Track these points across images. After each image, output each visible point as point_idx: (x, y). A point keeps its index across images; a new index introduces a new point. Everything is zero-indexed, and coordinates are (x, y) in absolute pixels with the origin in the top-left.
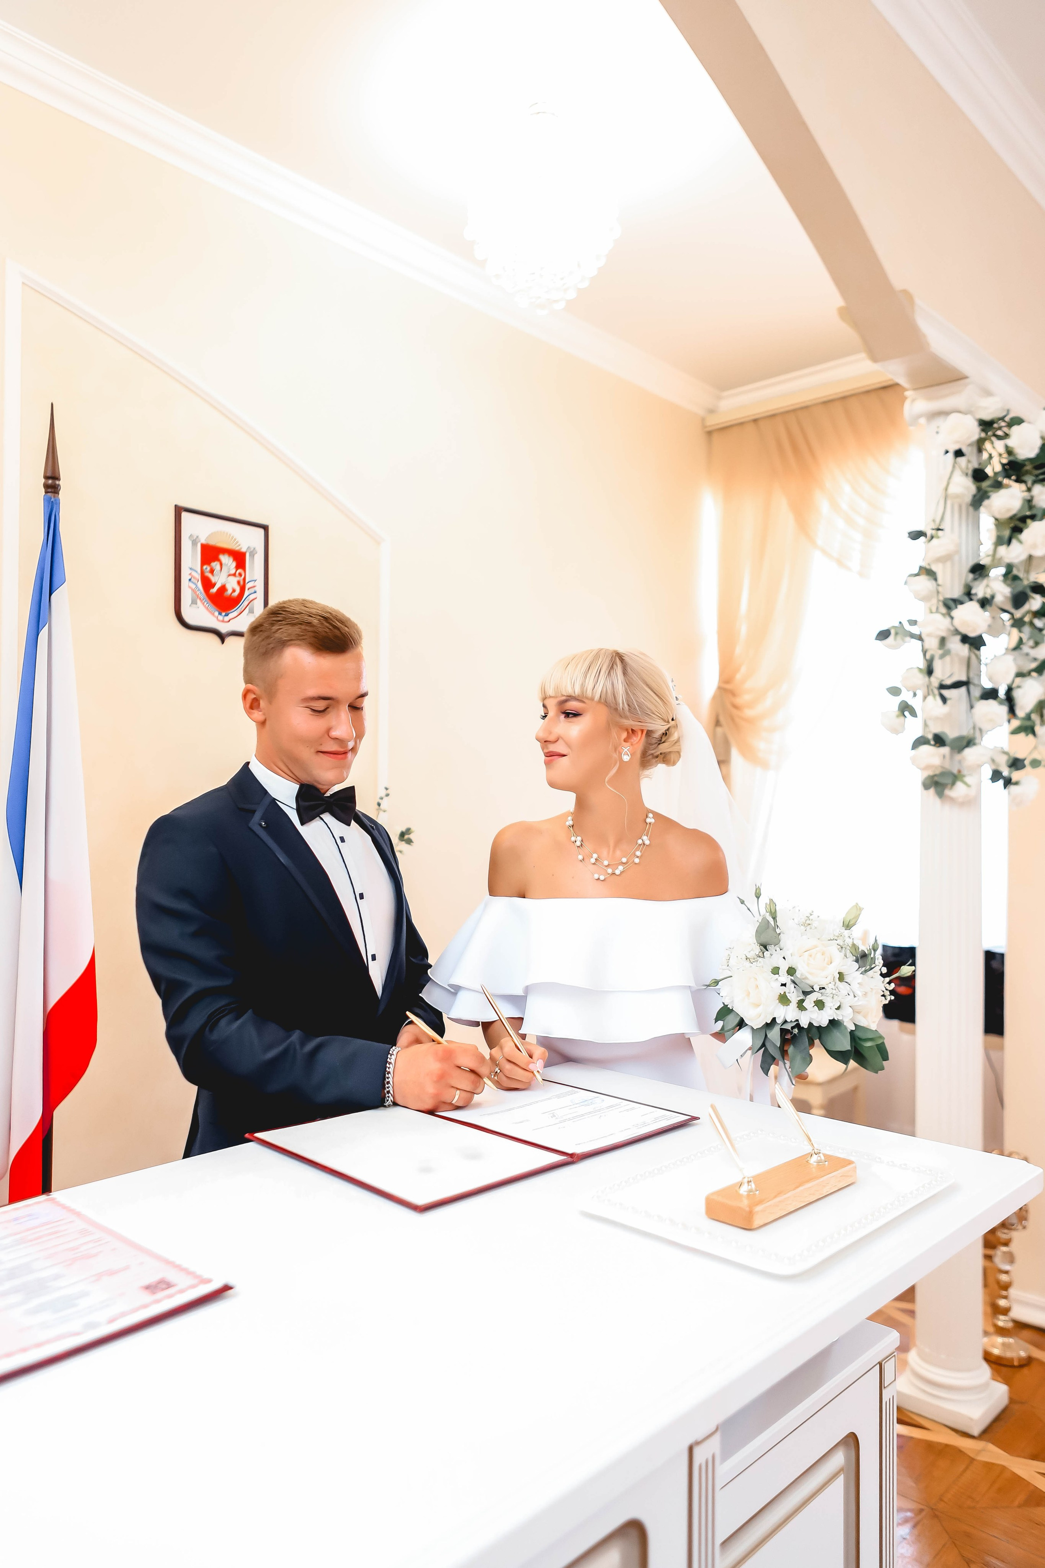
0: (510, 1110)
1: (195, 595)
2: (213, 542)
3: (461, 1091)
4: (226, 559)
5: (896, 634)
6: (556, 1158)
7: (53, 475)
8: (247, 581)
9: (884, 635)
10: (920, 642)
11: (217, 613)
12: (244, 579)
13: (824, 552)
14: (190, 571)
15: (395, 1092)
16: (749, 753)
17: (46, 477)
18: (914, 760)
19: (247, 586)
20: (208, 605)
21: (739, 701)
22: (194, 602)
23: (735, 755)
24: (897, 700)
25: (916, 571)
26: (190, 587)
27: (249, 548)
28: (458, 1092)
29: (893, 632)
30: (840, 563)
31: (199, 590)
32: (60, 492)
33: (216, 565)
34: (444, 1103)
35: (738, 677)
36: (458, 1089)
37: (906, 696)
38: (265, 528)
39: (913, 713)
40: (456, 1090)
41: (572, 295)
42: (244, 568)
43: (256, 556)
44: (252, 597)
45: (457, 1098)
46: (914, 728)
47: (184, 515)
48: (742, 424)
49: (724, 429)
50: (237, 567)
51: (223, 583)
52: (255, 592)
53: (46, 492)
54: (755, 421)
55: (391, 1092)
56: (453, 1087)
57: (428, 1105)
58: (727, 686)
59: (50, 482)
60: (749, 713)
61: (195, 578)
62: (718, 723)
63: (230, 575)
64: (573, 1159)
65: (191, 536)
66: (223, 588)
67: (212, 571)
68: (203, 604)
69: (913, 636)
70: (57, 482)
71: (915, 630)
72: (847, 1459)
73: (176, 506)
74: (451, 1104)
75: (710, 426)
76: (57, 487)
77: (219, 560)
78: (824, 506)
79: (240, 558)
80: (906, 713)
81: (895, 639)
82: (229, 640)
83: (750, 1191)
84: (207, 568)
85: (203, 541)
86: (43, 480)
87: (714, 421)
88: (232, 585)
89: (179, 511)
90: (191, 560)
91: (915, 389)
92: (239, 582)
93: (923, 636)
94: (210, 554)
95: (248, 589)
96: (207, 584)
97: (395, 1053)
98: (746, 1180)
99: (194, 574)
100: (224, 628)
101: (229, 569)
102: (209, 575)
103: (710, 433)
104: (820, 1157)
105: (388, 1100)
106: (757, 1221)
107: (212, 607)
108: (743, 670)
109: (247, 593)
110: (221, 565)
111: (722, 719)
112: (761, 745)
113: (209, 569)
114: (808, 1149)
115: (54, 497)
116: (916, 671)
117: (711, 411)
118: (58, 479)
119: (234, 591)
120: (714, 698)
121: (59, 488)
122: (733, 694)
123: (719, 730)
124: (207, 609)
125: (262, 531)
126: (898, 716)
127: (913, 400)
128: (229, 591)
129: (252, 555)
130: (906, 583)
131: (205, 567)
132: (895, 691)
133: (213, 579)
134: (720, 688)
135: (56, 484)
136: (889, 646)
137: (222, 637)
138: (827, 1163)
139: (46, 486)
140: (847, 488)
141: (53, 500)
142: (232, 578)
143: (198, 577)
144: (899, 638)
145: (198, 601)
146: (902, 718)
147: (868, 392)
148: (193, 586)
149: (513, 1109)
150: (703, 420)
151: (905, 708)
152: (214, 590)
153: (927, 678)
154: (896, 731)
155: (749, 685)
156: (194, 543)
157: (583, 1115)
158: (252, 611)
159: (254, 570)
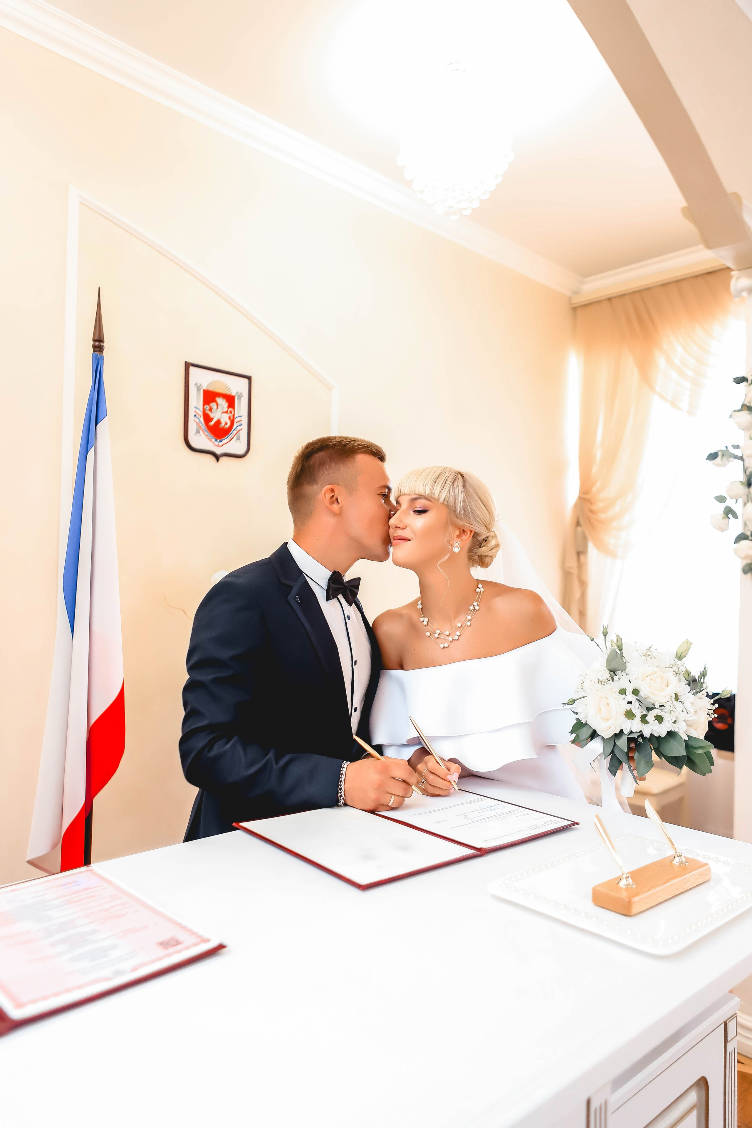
0: (432, 812)
1: (198, 427)
2: (211, 389)
3: (396, 796)
4: (221, 401)
5: (723, 455)
6: (468, 852)
7: (99, 339)
8: (235, 417)
9: (713, 456)
10: (741, 462)
11: (214, 440)
12: (234, 415)
13: (661, 396)
14: (195, 410)
15: (346, 796)
16: (601, 547)
17: (95, 340)
18: (736, 552)
19: (236, 420)
20: (207, 434)
21: (594, 507)
22: (198, 432)
23: (591, 549)
24: (723, 506)
25: (739, 408)
26: (195, 421)
27: (237, 393)
28: (393, 797)
29: (720, 454)
30: (673, 404)
31: (201, 423)
32: (104, 351)
33: (213, 405)
34: (383, 805)
35: (594, 489)
36: (392, 794)
37: (730, 503)
38: (249, 378)
39: (735, 516)
40: (391, 795)
41: (476, 204)
42: (233, 407)
43: (242, 399)
44: (239, 428)
45: (392, 801)
46: (736, 527)
47: (192, 369)
48: (599, 302)
49: (586, 306)
50: (229, 407)
51: (219, 418)
52: (241, 425)
53: (94, 351)
54: (610, 299)
55: (343, 796)
56: (389, 793)
57: (370, 807)
58: (585, 496)
59: (97, 343)
60: (602, 516)
61: (198, 414)
62: (578, 524)
63: (223, 412)
64: (482, 852)
65: (196, 384)
66: (218, 422)
67: (211, 410)
68: (204, 433)
69: (736, 457)
70: (102, 344)
71: (738, 452)
72: (699, 1098)
73: (186, 362)
74: (388, 806)
75: (575, 304)
76: (102, 347)
77: (215, 401)
78: (661, 361)
79: (230, 400)
80: (730, 516)
81: (722, 459)
82: (223, 460)
83: (628, 885)
84: (207, 407)
85: (205, 388)
86: (92, 343)
87: (578, 300)
88: (225, 420)
89: (188, 366)
90: (196, 401)
91: (739, 270)
92: (230, 418)
93: (744, 457)
94: (210, 397)
95: (237, 422)
96: (207, 419)
97: (345, 766)
98: (625, 876)
99: (198, 411)
100: (218, 451)
101: (223, 408)
102: (209, 412)
103: (575, 309)
104: (681, 859)
105: (340, 802)
106: (635, 910)
107: (210, 435)
108: (598, 484)
109: (235, 425)
110: (217, 405)
111: (581, 521)
112: (610, 540)
113: (208, 407)
114: (671, 852)
115: (100, 354)
116: (739, 484)
117: (576, 293)
118: (103, 341)
119: (226, 424)
120: (576, 505)
121: (103, 348)
122: (590, 502)
123: (579, 529)
124: (207, 436)
125: (246, 381)
126: (724, 518)
127: (738, 278)
128: (223, 424)
129: (240, 397)
130: (731, 417)
131: (206, 406)
132: (721, 499)
133: (212, 415)
134: (580, 498)
135: (101, 345)
136: (718, 465)
137: (217, 457)
138: (687, 864)
139: (94, 347)
140: (679, 349)
141: (98, 356)
142: (225, 414)
143: (201, 413)
144: (725, 458)
145: (201, 432)
146: (727, 519)
147: (696, 277)
148: (197, 420)
149: (435, 811)
150: (570, 299)
151: (729, 512)
152: (212, 423)
153: (747, 489)
154: (722, 529)
155: (602, 495)
156: (198, 389)
157: (488, 818)
158: (238, 439)
159: (241, 408)
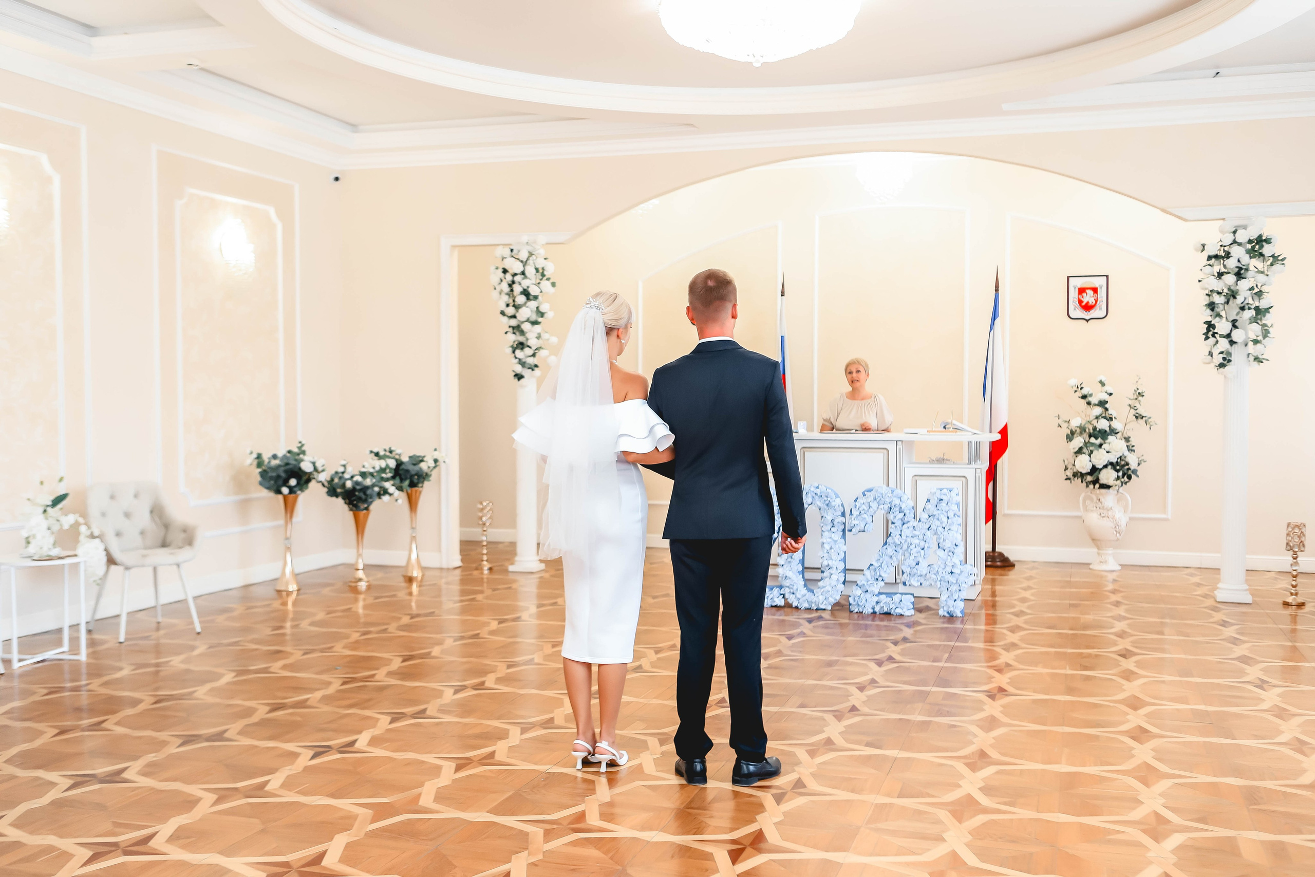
1: (1075, 307)
2: (1083, 286)
4: (1088, 291)
7: (997, 286)
11: (1085, 312)
12: (1097, 298)
14: (1073, 299)
17: (995, 288)
19: (1099, 300)
20: (1080, 310)
22: (1075, 309)
26: (1073, 304)
27: (1099, 285)
31: (1077, 305)
32: (999, 291)
33: (1084, 294)
38: (1107, 276)
42: (1097, 293)
43: (1103, 288)
44: (1100, 303)
47: (1070, 279)
50: (1094, 294)
52: (1102, 301)
53: (995, 291)
61: (1075, 301)
63: (1091, 297)
65: (1074, 285)
66: (1088, 302)
67: (1083, 297)
73: (1067, 276)
77: (1085, 292)
79: (1095, 290)
82: (1089, 322)
84: (1080, 296)
85: (1079, 287)
88: (1092, 301)
89: (1068, 277)
90: (1074, 294)
92: (1095, 299)
94: (1082, 291)
96: (1080, 302)
99: (1075, 299)
100: (1087, 318)
101: (1090, 295)
102: (1082, 299)
107: (1082, 310)
109: (1098, 302)
110: (1087, 294)
119: (1092, 303)
125: (1105, 278)
128: (1090, 303)
129: (1101, 288)
137: (1087, 321)
141: (997, 293)
143: (1077, 300)
145: (1077, 309)
148: (1075, 304)
152: (1084, 304)
156: (1075, 288)
158: (1101, 309)
159: (1102, 293)
